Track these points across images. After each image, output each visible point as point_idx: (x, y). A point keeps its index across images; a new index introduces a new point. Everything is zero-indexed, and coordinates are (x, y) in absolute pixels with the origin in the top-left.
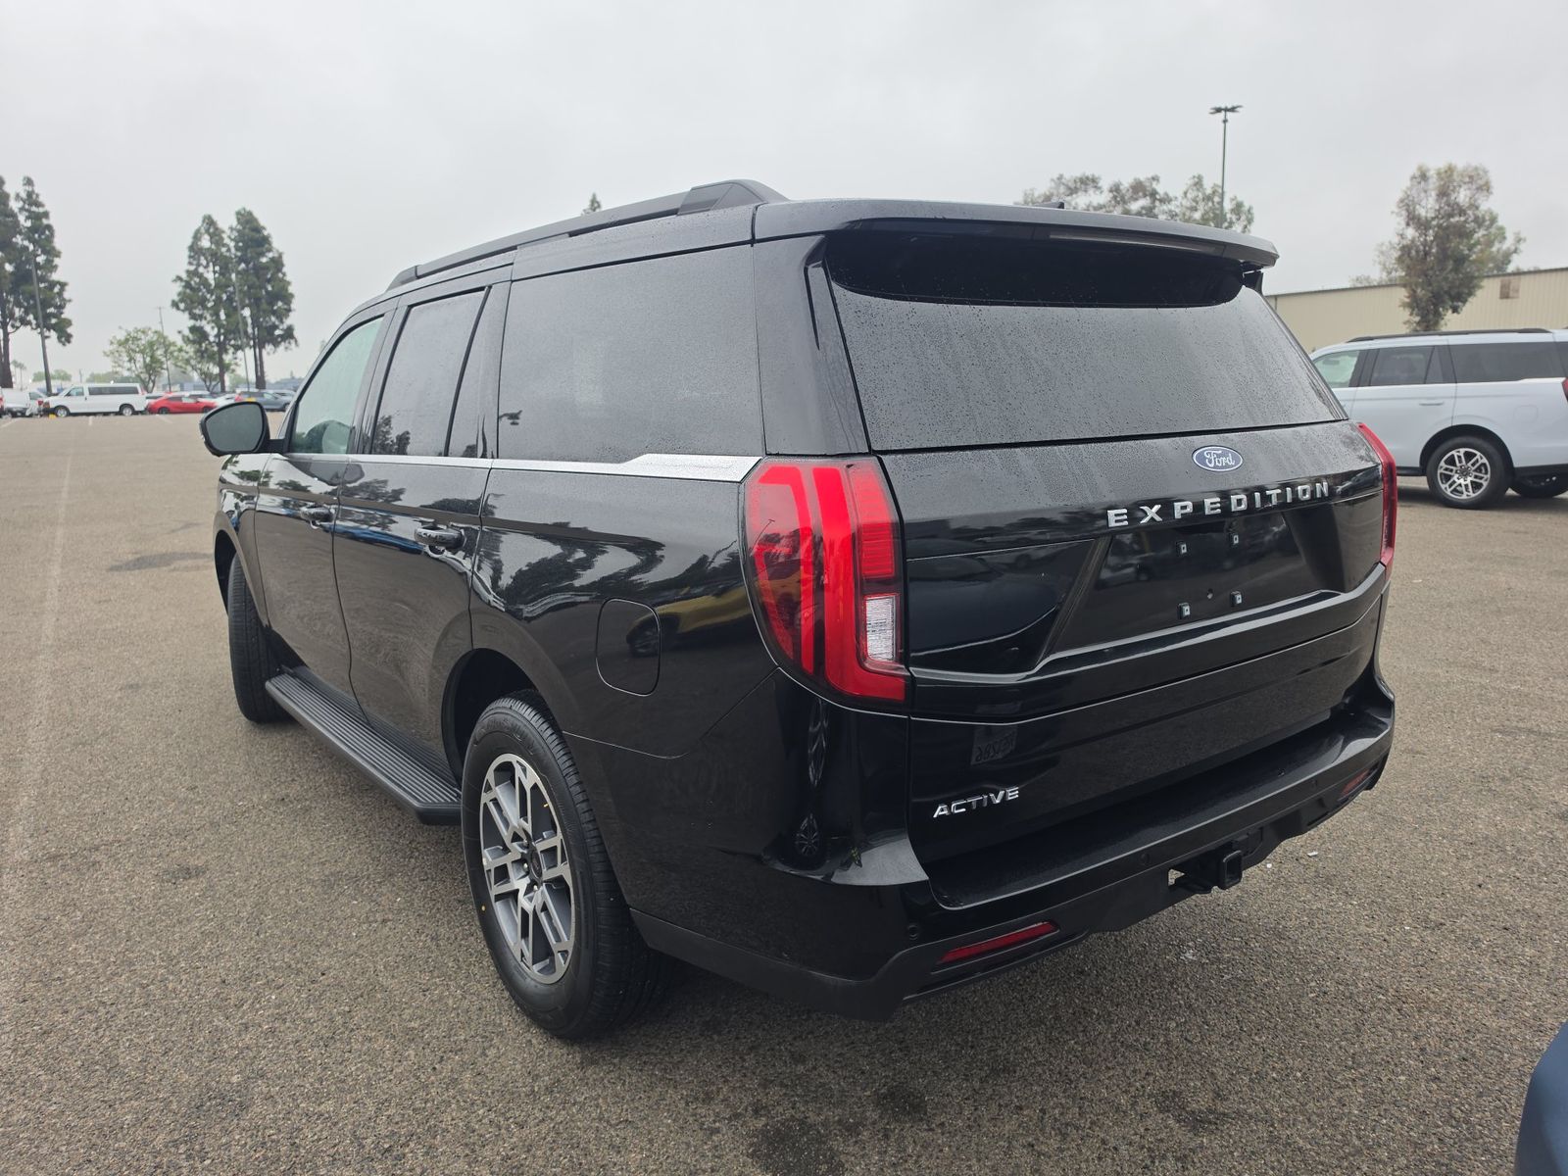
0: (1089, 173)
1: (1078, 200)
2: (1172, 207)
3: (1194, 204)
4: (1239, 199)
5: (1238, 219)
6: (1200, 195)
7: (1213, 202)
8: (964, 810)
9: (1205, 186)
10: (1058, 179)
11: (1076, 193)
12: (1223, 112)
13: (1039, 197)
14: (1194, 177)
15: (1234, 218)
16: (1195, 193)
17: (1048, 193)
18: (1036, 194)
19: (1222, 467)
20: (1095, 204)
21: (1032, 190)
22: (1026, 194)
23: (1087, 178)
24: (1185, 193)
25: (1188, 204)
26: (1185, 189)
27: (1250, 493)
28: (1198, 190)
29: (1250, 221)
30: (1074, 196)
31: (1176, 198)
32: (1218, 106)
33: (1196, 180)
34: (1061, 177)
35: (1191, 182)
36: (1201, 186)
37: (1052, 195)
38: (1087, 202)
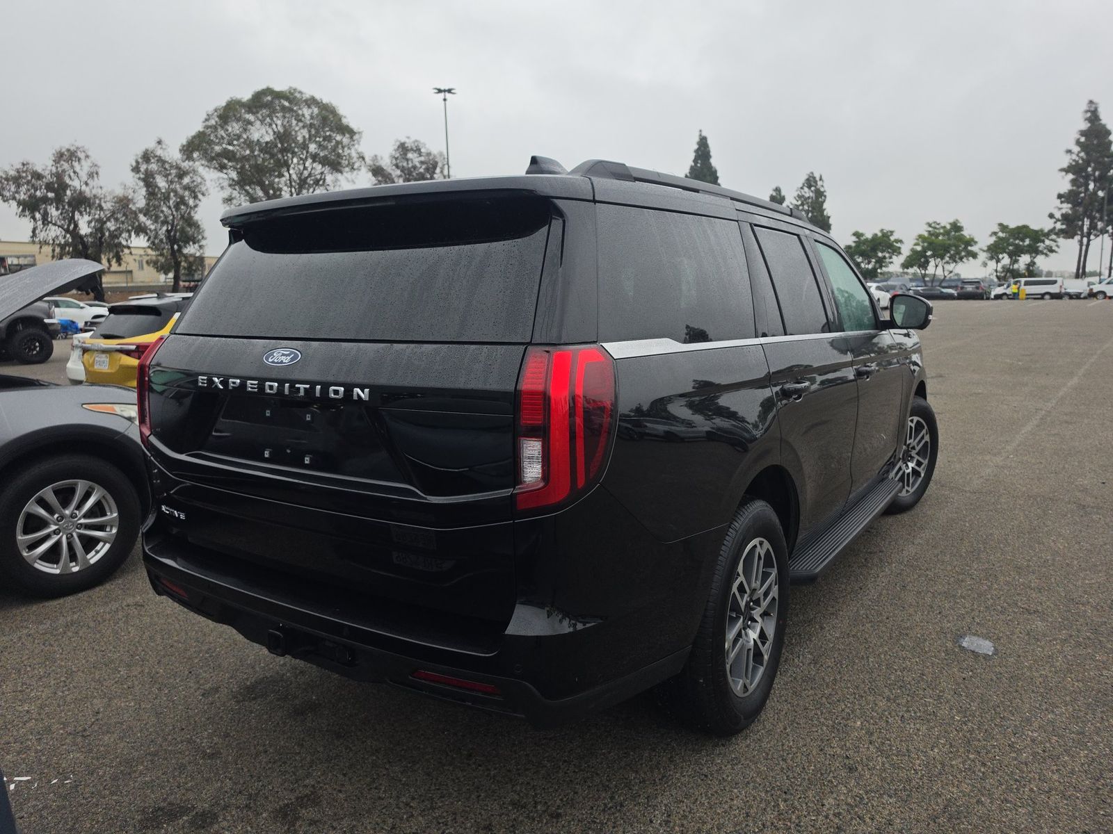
19: (277, 363)
27: (281, 383)
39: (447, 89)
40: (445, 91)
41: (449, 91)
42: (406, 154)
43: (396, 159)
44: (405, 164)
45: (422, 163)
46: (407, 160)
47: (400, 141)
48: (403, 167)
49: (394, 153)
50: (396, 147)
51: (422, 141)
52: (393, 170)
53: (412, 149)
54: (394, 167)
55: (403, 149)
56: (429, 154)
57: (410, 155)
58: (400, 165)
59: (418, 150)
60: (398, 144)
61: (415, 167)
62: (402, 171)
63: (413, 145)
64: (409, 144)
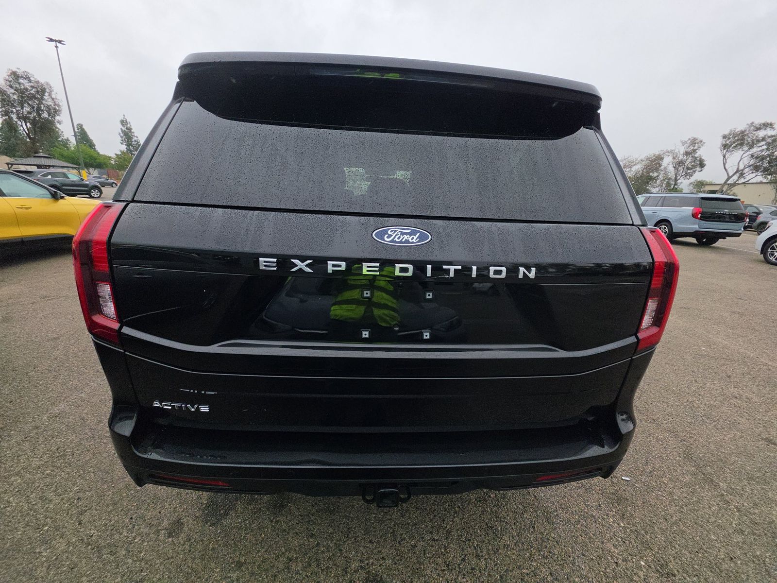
0: (769, 121)
1: (759, 133)
8: (170, 408)
10: (751, 124)
11: (760, 130)
13: (738, 132)
17: (743, 130)
18: (737, 131)
20: (769, 135)
21: (735, 129)
22: (731, 131)
23: (768, 123)
30: (758, 131)
34: (752, 123)
37: (745, 131)
38: (765, 134)
39: (57, 39)
40: (56, 41)
41: (60, 42)
42: (18, 80)
43: (10, 82)
44: (18, 86)
45: (32, 87)
46: (19, 84)
47: (11, 70)
48: (16, 87)
49: (7, 77)
50: (9, 74)
51: (30, 72)
52: (8, 89)
53: (22, 77)
54: (8, 87)
55: (15, 75)
56: (37, 82)
57: (21, 81)
58: (14, 86)
59: (28, 78)
60: (10, 72)
61: (26, 89)
62: (15, 90)
63: (23, 74)
64: (20, 72)
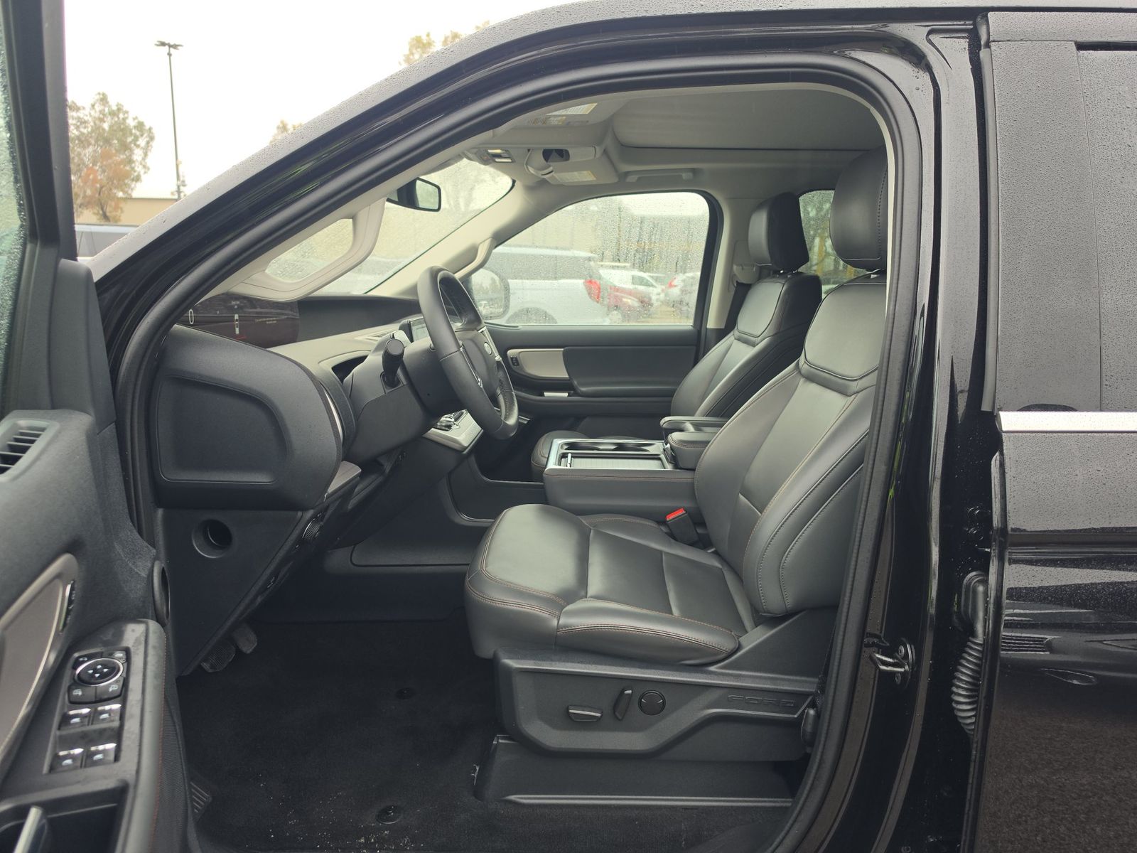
2: (81, 114)
3: (101, 116)
4: (141, 119)
5: (142, 135)
6: (107, 110)
7: (119, 118)
9: (110, 103)
12: (167, 47)
14: (99, 94)
15: (138, 133)
16: (101, 108)
24: (93, 106)
25: (97, 115)
26: (92, 102)
28: (104, 105)
29: (152, 138)
31: (84, 108)
32: (163, 41)
33: (101, 96)
35: (98, 97)
36: (107, 102)
